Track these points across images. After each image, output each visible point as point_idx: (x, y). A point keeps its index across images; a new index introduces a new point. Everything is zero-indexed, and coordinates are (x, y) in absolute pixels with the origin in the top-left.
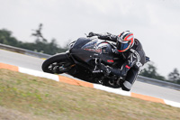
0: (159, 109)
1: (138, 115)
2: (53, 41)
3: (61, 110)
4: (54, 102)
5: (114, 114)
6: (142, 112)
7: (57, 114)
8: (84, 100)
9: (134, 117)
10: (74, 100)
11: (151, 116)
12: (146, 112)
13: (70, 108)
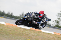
0: (40, 33)
1: (33, 35)
2: (4, 11)
3: (7, 34)
4: (4, 32)
5: (24, 35)
6: (34, 34)
7: (5, 36)
8: (14, 31)
9: (31, 36)
10: (11, 31)
11: (37, 35)
12: (35, 34)
13: (10, 33)
